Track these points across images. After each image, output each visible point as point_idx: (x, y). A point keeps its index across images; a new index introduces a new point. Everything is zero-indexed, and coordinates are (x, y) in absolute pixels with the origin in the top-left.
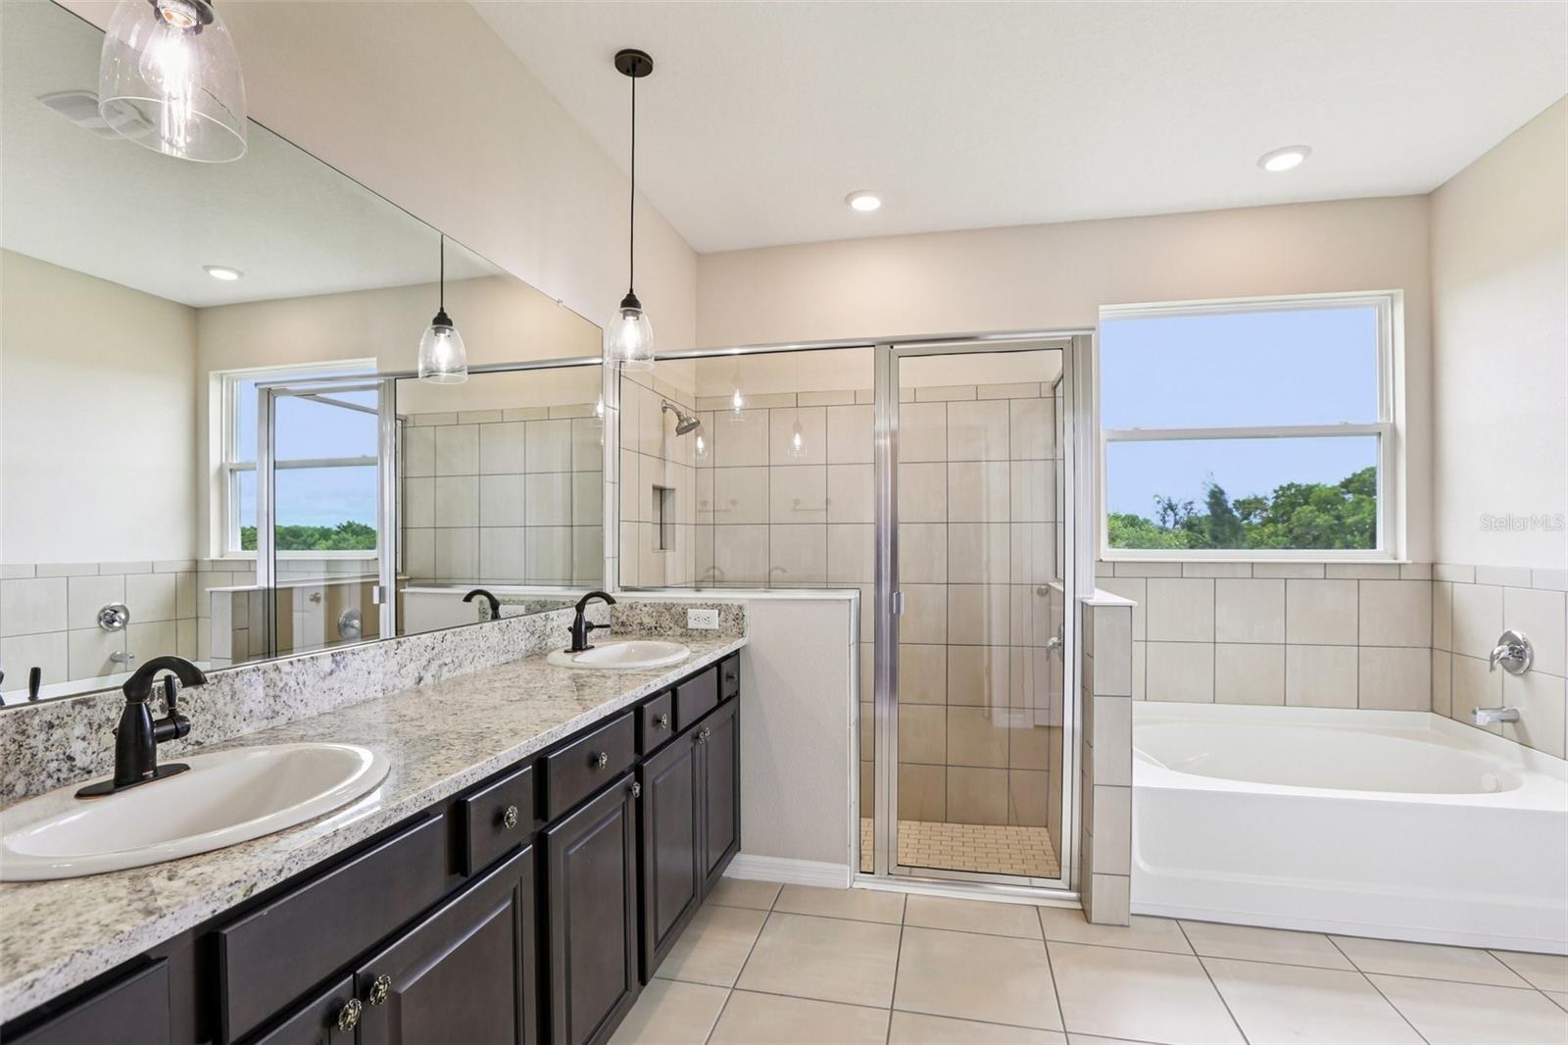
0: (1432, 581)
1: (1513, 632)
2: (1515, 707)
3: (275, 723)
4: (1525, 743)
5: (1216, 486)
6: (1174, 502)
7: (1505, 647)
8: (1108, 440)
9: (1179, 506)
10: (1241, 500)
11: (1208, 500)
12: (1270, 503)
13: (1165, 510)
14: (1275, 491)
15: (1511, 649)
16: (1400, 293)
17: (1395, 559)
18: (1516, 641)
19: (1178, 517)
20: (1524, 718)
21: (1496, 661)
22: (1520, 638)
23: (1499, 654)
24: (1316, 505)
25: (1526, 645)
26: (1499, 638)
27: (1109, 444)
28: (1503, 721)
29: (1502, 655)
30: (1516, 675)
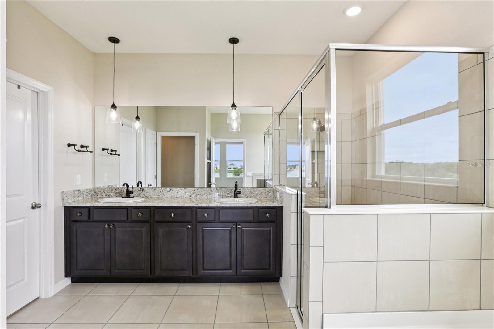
3: (159, 197)
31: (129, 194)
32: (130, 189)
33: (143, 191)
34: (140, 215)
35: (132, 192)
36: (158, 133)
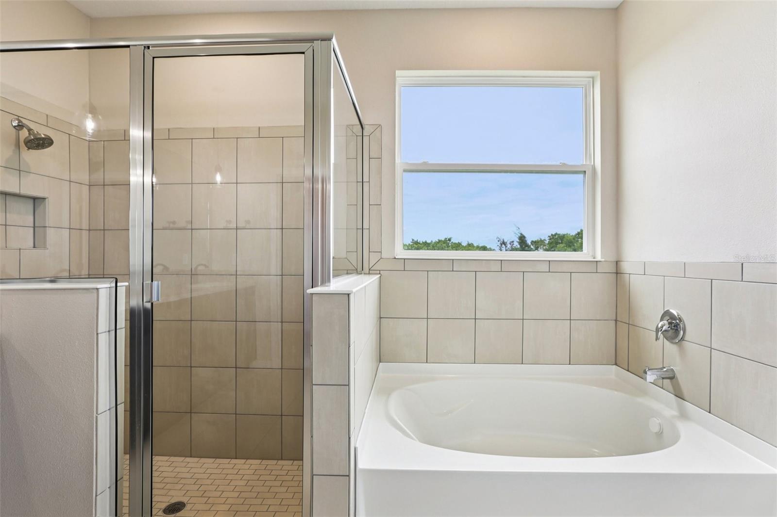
0: (617, 273)
1: (671, 310)
2: (672, 368)
4: (679, 395)
5: (521, 234)
6: (505, 241)
7: (666, 322)
8: (404, 171)
9: (508, 243)
10: (534, 240)
11: (518, 241)
12: (547, 242)
13: (501, 244)
14: (549, 236)
15: (670, 323)
16: (597, 74)
17: (594, 258)
18: (672, 317)
19: (507, 248)
20: (678, 375)
21: (660, 333)
22: (676, 314)
23: (662, 327)
24: (565, 244)
25: (680, 320)
26: (660, 316)
27: (405, 174)
28: (663, 378)
29: (664, 328)
30: (672, 343)
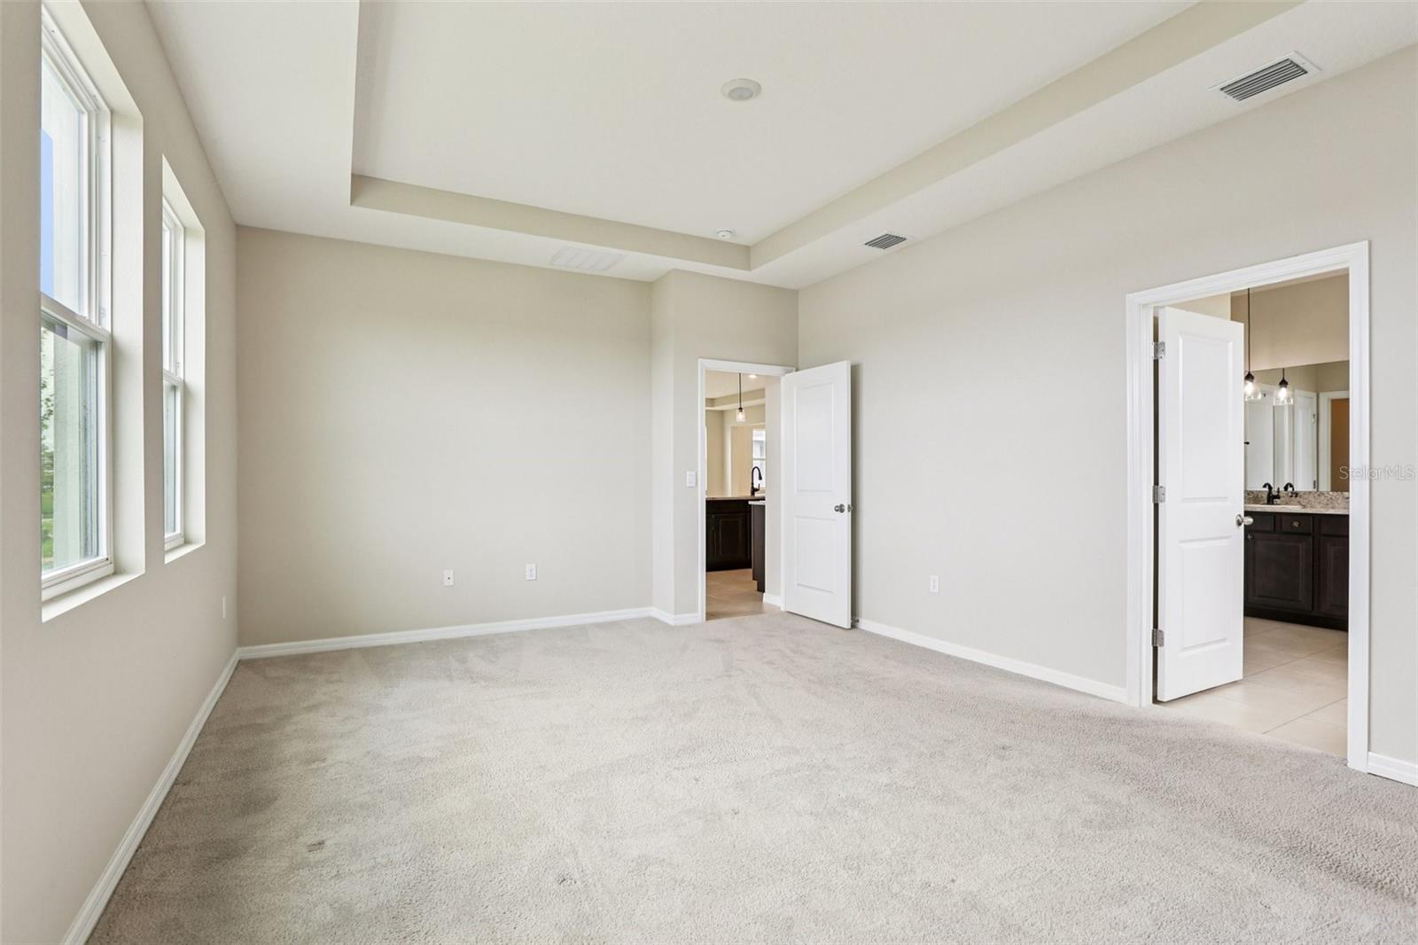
31: (1271, 498)
32: (1275, 493)
33: (1296, 496)
34: (1296, 524)
35: (1278, 497)
36: (1321, 395)
